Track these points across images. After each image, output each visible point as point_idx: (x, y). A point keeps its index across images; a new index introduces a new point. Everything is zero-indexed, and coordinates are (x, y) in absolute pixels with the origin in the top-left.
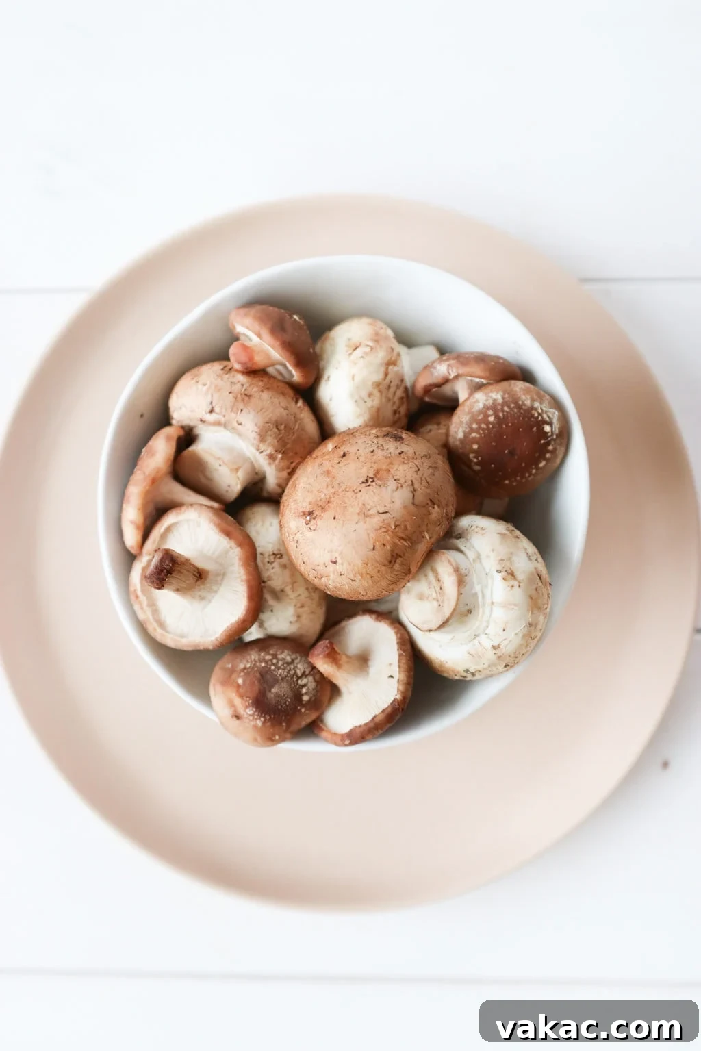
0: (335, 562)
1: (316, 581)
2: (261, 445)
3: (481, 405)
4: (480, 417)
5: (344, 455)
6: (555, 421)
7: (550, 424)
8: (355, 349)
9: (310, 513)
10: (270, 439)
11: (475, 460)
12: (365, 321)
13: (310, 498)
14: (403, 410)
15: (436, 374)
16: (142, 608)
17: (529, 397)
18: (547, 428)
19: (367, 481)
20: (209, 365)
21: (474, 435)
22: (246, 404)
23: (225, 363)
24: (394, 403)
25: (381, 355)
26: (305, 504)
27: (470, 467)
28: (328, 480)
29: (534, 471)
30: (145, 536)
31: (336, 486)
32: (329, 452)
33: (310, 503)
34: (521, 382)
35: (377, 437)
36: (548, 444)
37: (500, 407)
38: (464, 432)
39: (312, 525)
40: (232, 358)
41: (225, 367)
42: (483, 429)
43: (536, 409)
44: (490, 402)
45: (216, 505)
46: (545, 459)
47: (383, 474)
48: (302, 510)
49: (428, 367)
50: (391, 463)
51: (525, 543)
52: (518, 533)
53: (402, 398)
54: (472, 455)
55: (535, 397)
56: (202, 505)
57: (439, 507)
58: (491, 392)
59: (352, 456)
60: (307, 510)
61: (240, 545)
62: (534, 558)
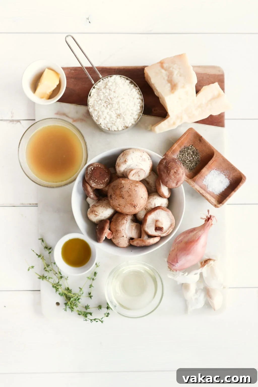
0: (142, 197)
1: (147, 199)
2: (125, 223)
3: (95, 184)
4: (97, 183)
5: (119, 205)
6: (90, 168)
7: (91, 168)
8: (96, 215)
9: (134, 206)
10: (123, 222)
11: (106, 180)
12: (89, 216)
13: (131, 208)
14: (103, 199)
15: (94, 197)
16: (170, 230)
17: (88, 175)
18: (92, 169)
19: (123, 198)
20: (114, 242)
21: (101, 182)
22: (119, 230)
23: (112, 239)
24: (103, 201)
25: (95, 209)
26: (133, 208)
27: (108, 180)
28: (126, 206)
29: (102, 167)
30: (155, 237)
31: (127, 204)
32: (120, 209)
33: (132, 207)
34: (86, 178)
35: (112, 200)
36: (95, 167)
37: (93, 180)
38: (101, 185)
39: (136, 205)
40: (111, 238)
41: (113, 239)
42: (99, 181)
43: (90, 173)
44: (93, 183)
45: (142, 226)
46: (98, 166)
47: (120, 195)
48: (134, 209)
49: (93, 199)
50: (117, 195)
51: (118, 161)
52: (116, 164)
53: (101, 200)
54: (105, 181)
55: (87, 174)
56: (143, 228)
57: (121, 182)
58: (91, 183)
59: (119, 203)
60: (134, 208)
61: (147, 217)
62: (120, 158)
